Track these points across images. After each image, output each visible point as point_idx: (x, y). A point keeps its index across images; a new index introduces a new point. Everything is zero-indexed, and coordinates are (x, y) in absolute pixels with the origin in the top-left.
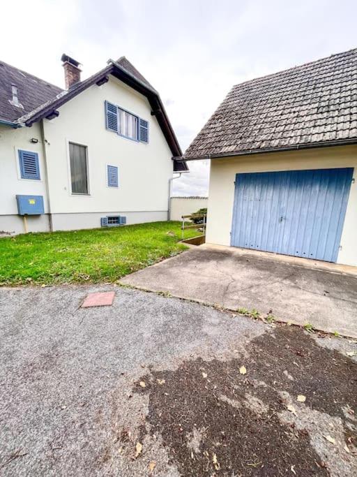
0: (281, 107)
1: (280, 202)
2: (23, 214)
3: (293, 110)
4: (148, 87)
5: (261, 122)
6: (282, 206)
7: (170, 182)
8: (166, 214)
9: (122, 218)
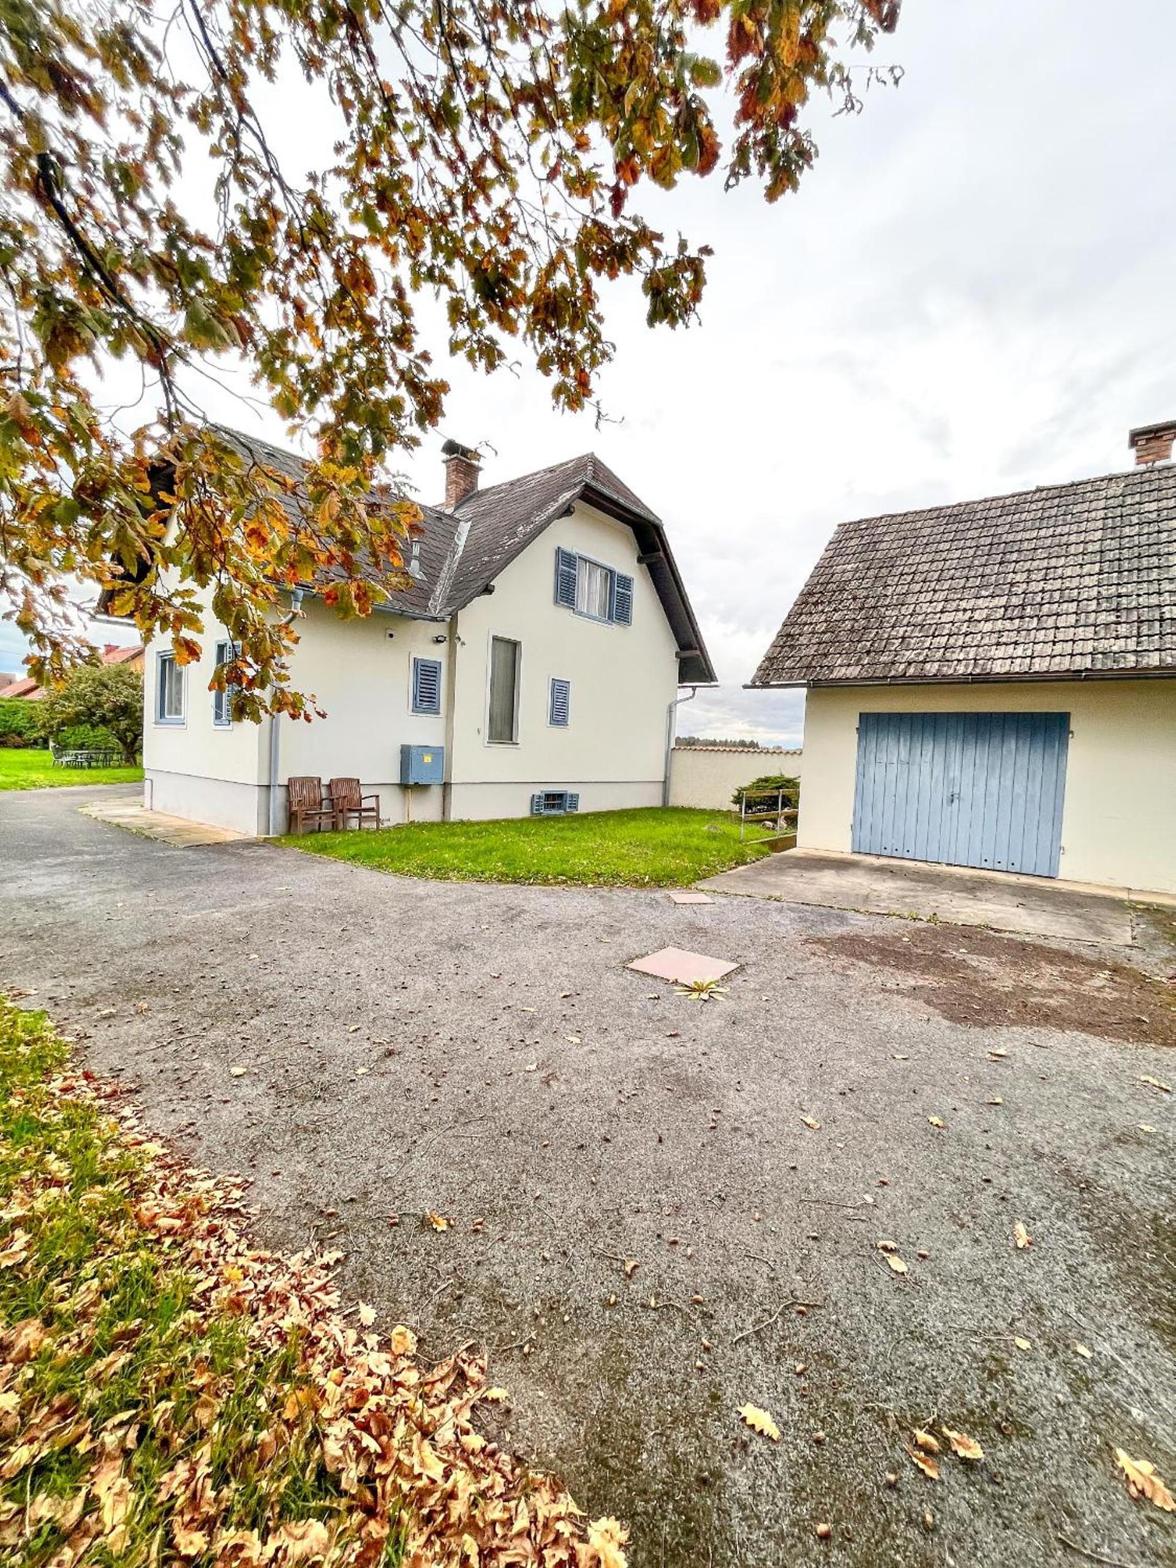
0: (941, 596)
1: (946, 768)
2: (411, 782)
3: (963, 604)
4: (642, 513)
5: (905, 622)
6: (951, 775)
7: (670, 711)
8: (659, 788)
9: (572, 796)
